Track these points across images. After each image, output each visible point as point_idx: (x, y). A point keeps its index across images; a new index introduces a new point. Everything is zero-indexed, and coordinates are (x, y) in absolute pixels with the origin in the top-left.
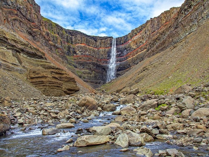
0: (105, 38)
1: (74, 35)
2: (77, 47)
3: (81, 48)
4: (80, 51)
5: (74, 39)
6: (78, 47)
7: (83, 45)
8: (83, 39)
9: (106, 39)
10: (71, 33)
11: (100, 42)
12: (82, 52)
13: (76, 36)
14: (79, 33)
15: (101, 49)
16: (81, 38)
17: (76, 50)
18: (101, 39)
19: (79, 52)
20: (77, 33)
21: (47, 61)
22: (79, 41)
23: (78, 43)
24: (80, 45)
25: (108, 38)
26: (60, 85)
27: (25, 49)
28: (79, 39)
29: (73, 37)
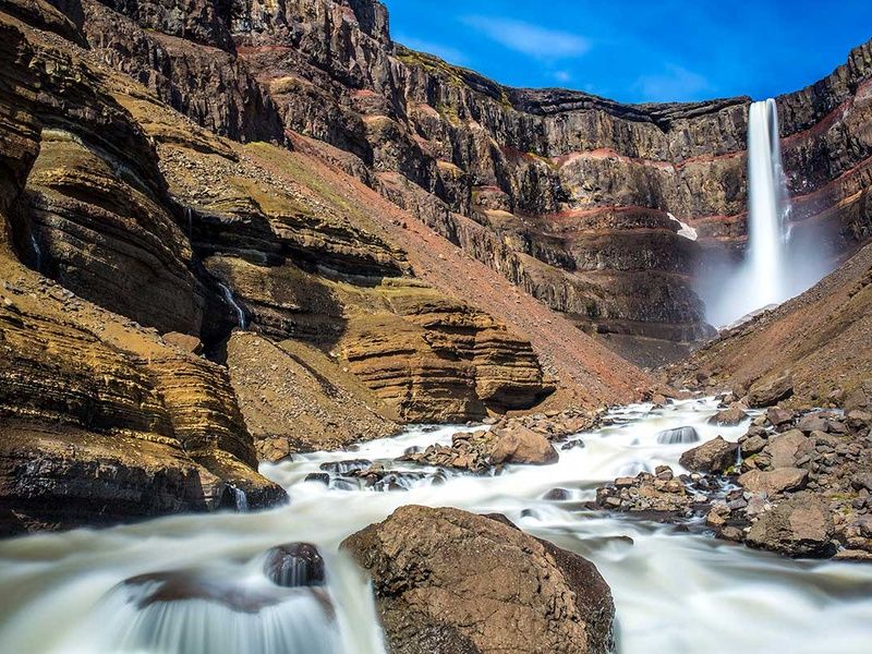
0: (711, 107)
1: (553, 113)
2: (570, 167)
3: (592, 169)
4: (587, 184)
5: (553, 132)
6: (576, 167)
7: (599, 156)
8: (599, 126)
9: (716, 110)
10: (536, 105)
11: (686, 132)
12: (597, 189)
13: (563, 116)
14: (577, 101)
15: (692, 167)
16: (591, 123)
17: (569, 185)
18: (691, 117)
19: (582, 193)
20: (569, 101)
21: (414, 281)
22: (579, 136)
23: (577, 149)
24: (585, 155)
25: (728, 105)
26: (464, 377)
27: (329, 245)
28: (580, 128)
29: (551, 122)
